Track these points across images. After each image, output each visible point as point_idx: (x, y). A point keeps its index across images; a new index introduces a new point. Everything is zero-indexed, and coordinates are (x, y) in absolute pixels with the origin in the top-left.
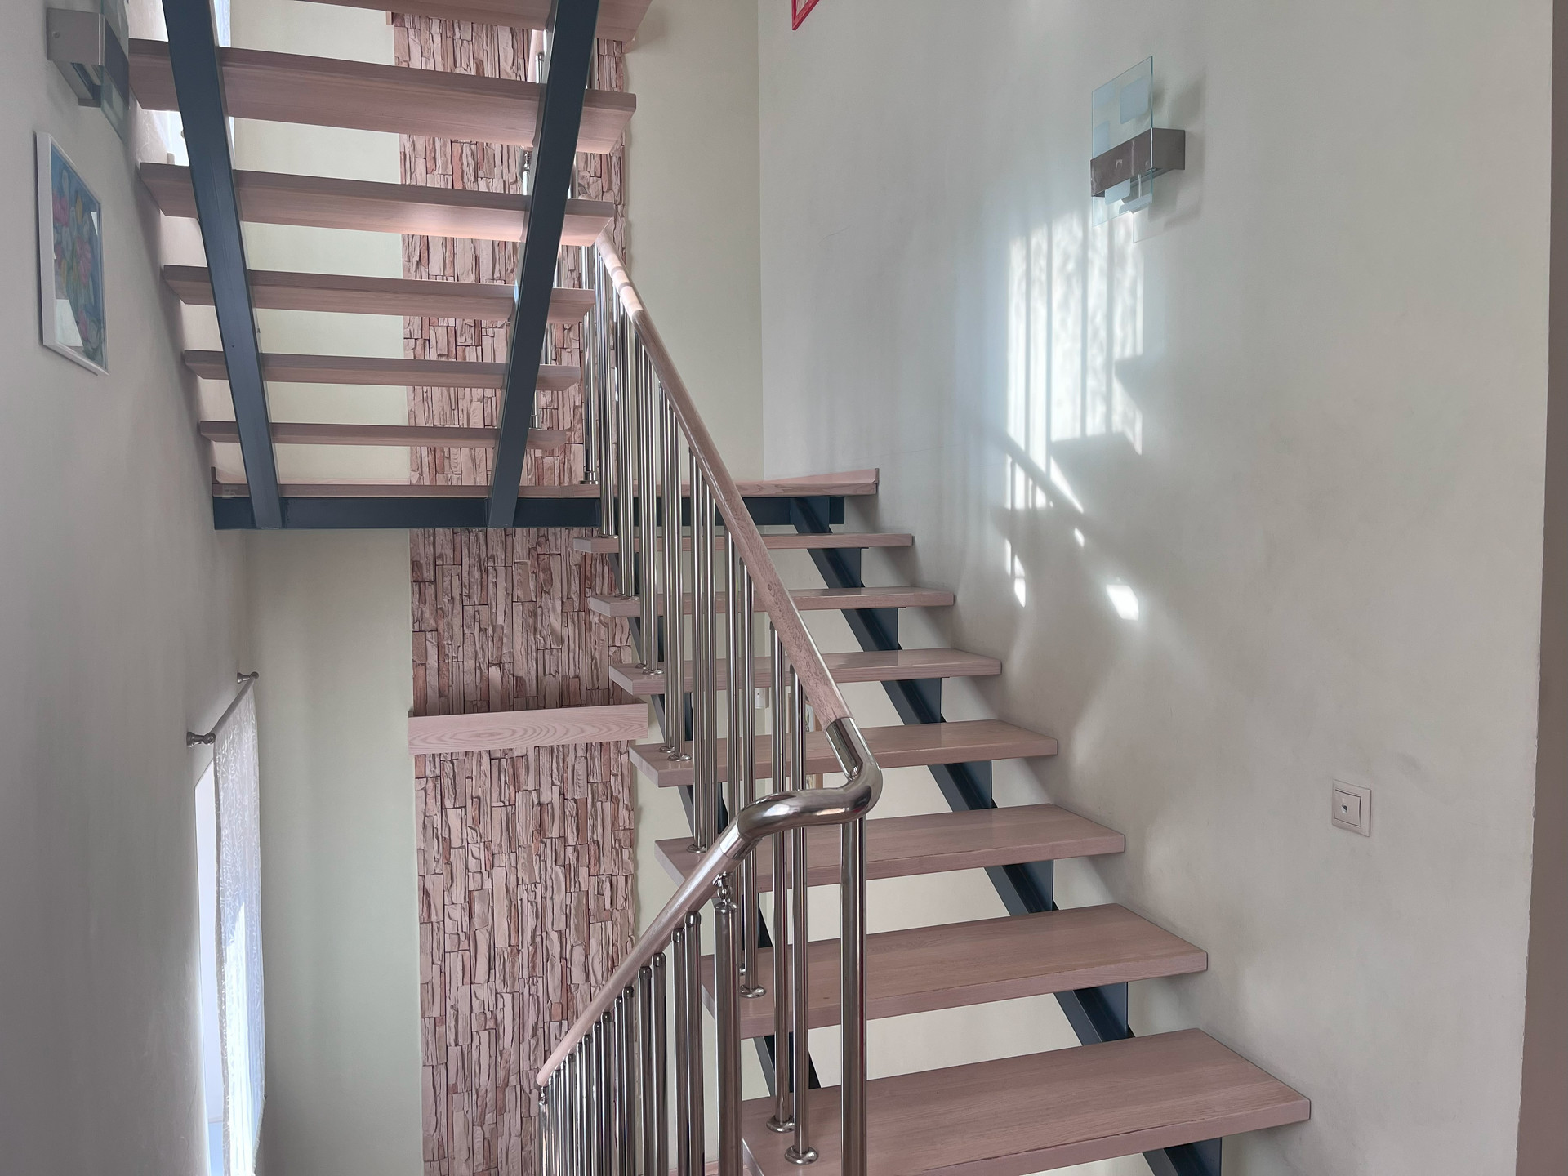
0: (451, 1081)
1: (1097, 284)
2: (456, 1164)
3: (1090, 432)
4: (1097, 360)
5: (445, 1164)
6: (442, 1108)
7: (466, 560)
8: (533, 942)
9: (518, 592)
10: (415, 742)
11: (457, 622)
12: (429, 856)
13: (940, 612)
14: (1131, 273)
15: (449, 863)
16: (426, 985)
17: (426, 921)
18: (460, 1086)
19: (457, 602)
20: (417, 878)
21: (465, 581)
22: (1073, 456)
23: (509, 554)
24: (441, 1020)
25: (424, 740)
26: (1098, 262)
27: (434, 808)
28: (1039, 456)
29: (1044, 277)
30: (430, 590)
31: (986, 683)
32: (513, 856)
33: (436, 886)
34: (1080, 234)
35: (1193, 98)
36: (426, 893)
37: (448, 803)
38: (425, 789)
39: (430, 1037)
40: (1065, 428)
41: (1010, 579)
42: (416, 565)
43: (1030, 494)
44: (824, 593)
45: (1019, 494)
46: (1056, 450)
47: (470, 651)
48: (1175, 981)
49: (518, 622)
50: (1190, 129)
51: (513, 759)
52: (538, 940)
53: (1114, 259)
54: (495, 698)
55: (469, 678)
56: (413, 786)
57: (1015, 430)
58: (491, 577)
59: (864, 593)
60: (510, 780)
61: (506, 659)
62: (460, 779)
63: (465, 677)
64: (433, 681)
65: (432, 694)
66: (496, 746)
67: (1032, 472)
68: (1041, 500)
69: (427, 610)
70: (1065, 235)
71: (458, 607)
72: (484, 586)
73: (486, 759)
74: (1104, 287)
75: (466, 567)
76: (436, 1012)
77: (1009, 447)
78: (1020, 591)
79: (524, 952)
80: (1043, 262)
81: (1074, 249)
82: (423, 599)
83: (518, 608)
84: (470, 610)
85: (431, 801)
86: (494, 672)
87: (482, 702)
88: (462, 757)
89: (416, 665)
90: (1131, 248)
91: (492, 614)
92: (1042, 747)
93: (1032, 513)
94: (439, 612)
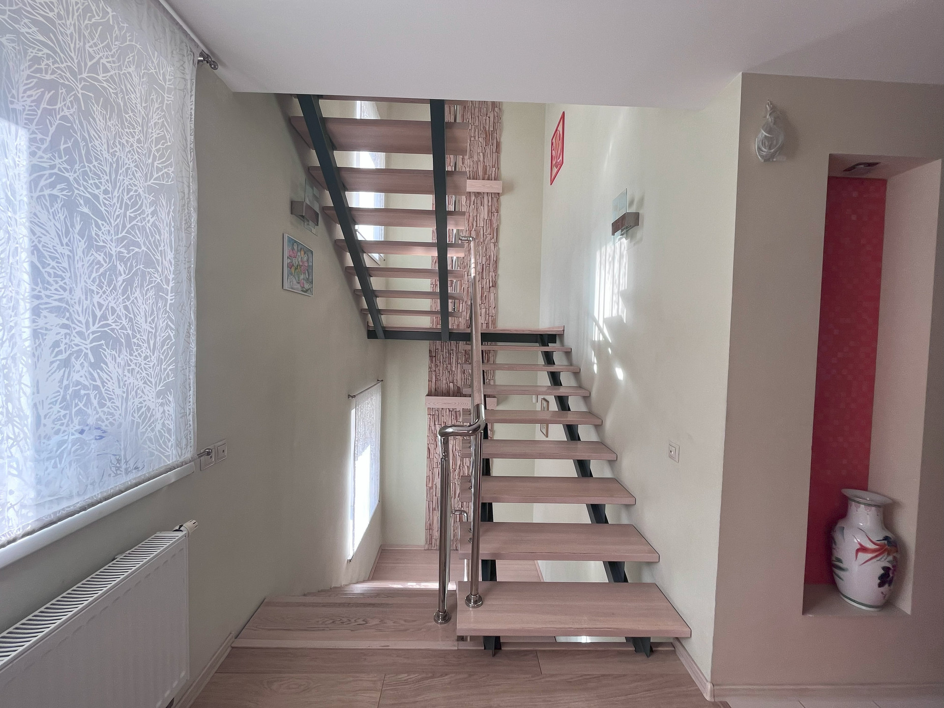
0: (434, 507)
1: (617, 265)
2: (434, 532)
3: (613, 315)
4: (616, 291)
5: (431, 531)
6: (431, 514)
7: (444, 350)
8: (459, 468)
9: (459, 361)
10: (427, 404)
11: (441, 369)
12: (430, 438)
13: (577, 374)
14: (625, 260)
15: (436, 441)
16: (428, 477)
17: (429, 457)
18: (436, 509)
19: (442, 363)
20: (426, 445)
21: (444, 357)
22: (609, 322)
23: (457, 349)
24: (431, 488)
25: (429, 403)
26: (617, 257)
27: (432, 424)
28: (601, 323)
29: (604, 262)
30: (434, 359)
31: (586, 398)
32: (455, 441)
33: (432, 447)
34: (613, 248)
35: (642, 201)
36: (429, 448)
37: (436, 423)
38: (430, 418)
39: (428, 492)
40: (607, 315)
41: (592, 364)
42: (430, 351)
43: (599, 337)
44: (544, 365)
45: (597, 337)
46: (605, 321)
47: (444, 378)
48: (628, 506)
49: (459, 370)
50: (641, 212)
51: (456, 411)
52: (461, 468)
53: (621, 256)
54: (451, 393)
55: (444, 386)
56: (427, 417)
57: (596, 315)
58: (452, 356)
59: (555, 367)
60: (455, 418)
61: (455, 381)
62: (440, 416)
63: (443, 385)
64: (433, 386)
65: (433, 390)
66: (451, 407)
67: (600, 329)
68: (601, 338)
69: (433, 364)
70: (609, 248)
71: (442, 364)
72: (450, 358)
73: (448, 410)
74: (618, 266)
75: (444, 352)
76: (430, 485)
77: (594, 320)
78: (595, 368)
79: (457, 471)
80: (604, 257)
81: (612, 254)
82: (432, 361)
83: (459, 365)
84: (445, 365)
85: (431, 422)
86: (451, 385)
87: (447, 394)
88: (441, 410)
89: (429, 381)
90: (625, 252)
91: (451, 367)
92: (598, 422)
93: (599, 341)
94: (436, 366)
